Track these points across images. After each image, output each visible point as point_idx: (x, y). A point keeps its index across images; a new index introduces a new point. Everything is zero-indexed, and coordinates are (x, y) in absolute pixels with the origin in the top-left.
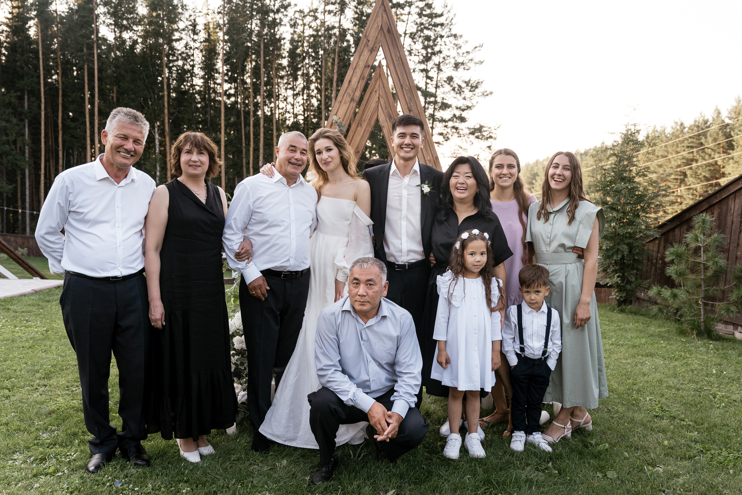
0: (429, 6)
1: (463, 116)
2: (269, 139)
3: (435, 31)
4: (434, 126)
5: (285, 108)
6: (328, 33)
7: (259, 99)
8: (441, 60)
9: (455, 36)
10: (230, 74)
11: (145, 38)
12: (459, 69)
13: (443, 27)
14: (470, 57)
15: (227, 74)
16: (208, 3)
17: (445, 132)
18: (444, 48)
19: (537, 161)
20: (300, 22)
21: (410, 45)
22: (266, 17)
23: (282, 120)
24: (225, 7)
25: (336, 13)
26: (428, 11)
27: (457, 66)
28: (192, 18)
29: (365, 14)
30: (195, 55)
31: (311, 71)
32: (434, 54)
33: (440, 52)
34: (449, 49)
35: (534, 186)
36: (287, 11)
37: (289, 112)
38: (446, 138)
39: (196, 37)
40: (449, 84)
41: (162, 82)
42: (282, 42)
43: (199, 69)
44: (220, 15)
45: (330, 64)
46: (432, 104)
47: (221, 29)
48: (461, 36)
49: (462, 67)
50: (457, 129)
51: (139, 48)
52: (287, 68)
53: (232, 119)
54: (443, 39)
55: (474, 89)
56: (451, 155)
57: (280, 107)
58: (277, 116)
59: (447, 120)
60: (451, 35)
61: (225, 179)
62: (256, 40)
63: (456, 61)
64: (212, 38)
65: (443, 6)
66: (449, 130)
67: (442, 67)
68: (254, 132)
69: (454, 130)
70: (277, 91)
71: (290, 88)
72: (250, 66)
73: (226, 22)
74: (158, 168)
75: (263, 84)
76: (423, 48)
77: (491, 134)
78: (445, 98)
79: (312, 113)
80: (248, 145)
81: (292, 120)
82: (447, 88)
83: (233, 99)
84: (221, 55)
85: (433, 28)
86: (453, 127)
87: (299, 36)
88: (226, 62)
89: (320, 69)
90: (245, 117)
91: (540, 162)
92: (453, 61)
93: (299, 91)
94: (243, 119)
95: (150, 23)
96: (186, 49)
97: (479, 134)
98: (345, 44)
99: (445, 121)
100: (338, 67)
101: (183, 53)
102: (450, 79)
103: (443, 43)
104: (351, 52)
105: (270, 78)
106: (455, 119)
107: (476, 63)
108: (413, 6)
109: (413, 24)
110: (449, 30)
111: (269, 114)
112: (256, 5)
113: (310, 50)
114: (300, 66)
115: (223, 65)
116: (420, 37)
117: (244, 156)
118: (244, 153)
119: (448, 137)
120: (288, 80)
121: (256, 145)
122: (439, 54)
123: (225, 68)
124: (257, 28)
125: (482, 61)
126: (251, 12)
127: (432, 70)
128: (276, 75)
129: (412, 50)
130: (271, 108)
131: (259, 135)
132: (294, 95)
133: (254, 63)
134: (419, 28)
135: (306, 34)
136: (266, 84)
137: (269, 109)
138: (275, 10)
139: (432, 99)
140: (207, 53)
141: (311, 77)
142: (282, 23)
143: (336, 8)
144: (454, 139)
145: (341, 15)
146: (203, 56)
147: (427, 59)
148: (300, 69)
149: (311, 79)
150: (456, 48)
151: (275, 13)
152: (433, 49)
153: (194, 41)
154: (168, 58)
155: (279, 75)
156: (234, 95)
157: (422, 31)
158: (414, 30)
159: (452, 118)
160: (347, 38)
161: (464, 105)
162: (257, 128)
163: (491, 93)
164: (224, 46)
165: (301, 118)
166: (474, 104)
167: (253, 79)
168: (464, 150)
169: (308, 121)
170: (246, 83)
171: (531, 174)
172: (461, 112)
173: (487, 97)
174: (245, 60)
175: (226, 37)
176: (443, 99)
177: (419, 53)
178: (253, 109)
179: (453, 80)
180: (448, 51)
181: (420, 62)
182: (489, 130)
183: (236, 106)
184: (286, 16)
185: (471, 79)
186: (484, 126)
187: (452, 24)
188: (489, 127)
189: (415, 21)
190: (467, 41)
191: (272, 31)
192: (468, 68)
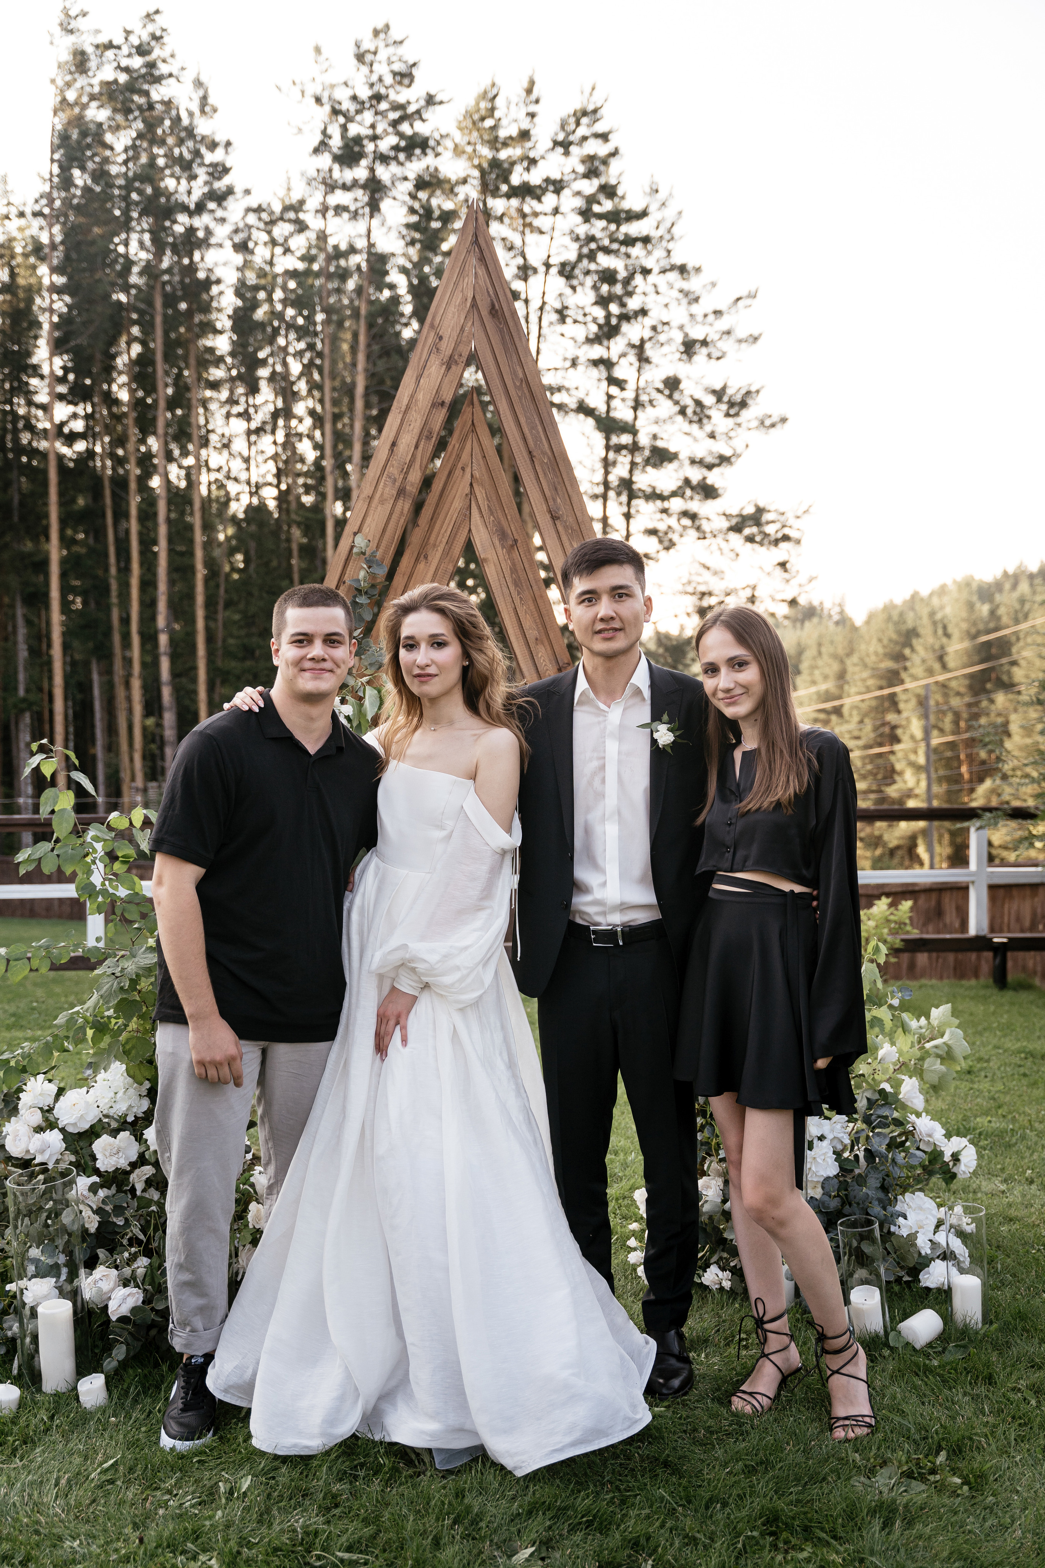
0: (609, 191)
1: (709, 481)
2: (182, 554)
3: (628, 256)
4: (632, 511)
5: (225, 469)
6: (338, 267)
7: (153, 443)
8: (647, 334)
9: (682, 269)
10: (71, 377)
12: (696, 358)
13: (649, 247)
14: (723, 324)
15: (62, 380)
17: (662, 527)
18: (652, 303)
19: (915, 596)
20: (261, 238)
21: (560, 295)
22: (167, 224)
23: (217, 500)
24: (52, 199)
25: (356, 213)
26: (607, 205)
27: (689, 347)
29: (437, 213)
31: (296, 368)
32: (625, 317)
33: (644, 312)
34: (666, 305)
35: (908, 664)
36: (225, 209)
37: (236, 479)
38: (666, 544)
40: (670, 397)
42: (215, 290)
44: (41, 221)
45: (345, 347)
46: (624, 452)
47: (42, 259)
48: (698, 270)
49: (704, 351)
50: (693, 517)
52: (229, 360)
53: (81, 502)
54: (651, 278)
55: (735, 410)
56: (681, 588)
57: (213, 465)
58: (204, 491)
59: (666, 494)
60: (673, 268)
61: (64, 663)
62: (140, 284)
63: (686, 335)
64: (21, 281)
65: (648, 190)
66: (673, 521)
67: (649, 350)
68: (140, 534)
69: (686, 522)
70: (202, 421)
71: (239, 415)
72: (125, 358)
73: (58, 239)
75: (162, 404)
76: (596, 303)
77: (786, 531)
78: (659, 435)
79: (301, 481)
80: (124, 570)
81: (245, 500)
82: (665, 407)
83: (81, 446)
84: (46, 326)
85: (623, 249)
86: (685, 514)
87: (262, 274)
88: (58, 346)
89: (318, 362)
90: (114, 495)
91: (922, 600)
92: (679, 338)
93: (264, 423)
94: (108, 501)
97: (754, 530)
98: (386, 294)
99: (662, 497)
100: (368, 357)
102: (672, 384)
103: (650, 289)
104: (402, 315)
105: (181, 387)
106: (688, 492)
107: (740, 341)
108: (566, 192)
109: (567, 240)
110: (665, 254)
111: (183, 484)
112: (140, 192)
113: (290, 312)
114: (261, 355)
115: (52, 354)
116: (587, 273)
117: (114, 600)
118: (114, 593)
119: (671, 540)
120: (232, 392)
121: (149, 570)
122: (640, 318)
123: (58, 362)
124: (143, 255)
125: (756, 334)
126: (126, 212)
127: (622, 360)
128: (199, 378)
129: (567, 308)
130: (188, 469)
131: (155, 542)
132: (249, 433)
133: (136, 349)
134: (585, 250)
135: (279, 269)
136: (172, 404)
137: (183, 473)
138: (192, 206)
139: (625, 439)
140: (8, 321)
141: (293, 383)
142: (213, 241)
143: (356, 200)
144: (688, 543)
145: (372, 217)
147: (608, 331)
148: (263, 363)
149: (295, 389)
150: (685, 301)
151: (191, 214)
152: (623, 305)
155: (207, 380)
156: (82, 436)
157: (592, 256)
158: (572, 256)
159: (680, 487)
160: (388, 279)
161: (711, 453)
162: (150, 524)
163: (784, 420)
164: (52, 301)
165: (270, 495)
166: (738, 451)
167: (135, 390)
168: (715, 573)
169: (288, 503)
170: (117, 402)
171: (899, 633)
172: (705, 472)
173: (772, 430)
174: (113, 340)
175: (60, 280)
176: (655, 437)
177: (585, 315)
178: (138, 472)
179: (681, 386)
180: (665, 310)
181: (589, 341)
182: (782, 518)
183: (91, 464)
184: (223, 220)
185: (729, 384)
186: (768, 508)
187: (672, 238)
188: (782, 510)
189: (572, 232)
190: (714, 285)
191: (186, 261)
192: (719, 354)
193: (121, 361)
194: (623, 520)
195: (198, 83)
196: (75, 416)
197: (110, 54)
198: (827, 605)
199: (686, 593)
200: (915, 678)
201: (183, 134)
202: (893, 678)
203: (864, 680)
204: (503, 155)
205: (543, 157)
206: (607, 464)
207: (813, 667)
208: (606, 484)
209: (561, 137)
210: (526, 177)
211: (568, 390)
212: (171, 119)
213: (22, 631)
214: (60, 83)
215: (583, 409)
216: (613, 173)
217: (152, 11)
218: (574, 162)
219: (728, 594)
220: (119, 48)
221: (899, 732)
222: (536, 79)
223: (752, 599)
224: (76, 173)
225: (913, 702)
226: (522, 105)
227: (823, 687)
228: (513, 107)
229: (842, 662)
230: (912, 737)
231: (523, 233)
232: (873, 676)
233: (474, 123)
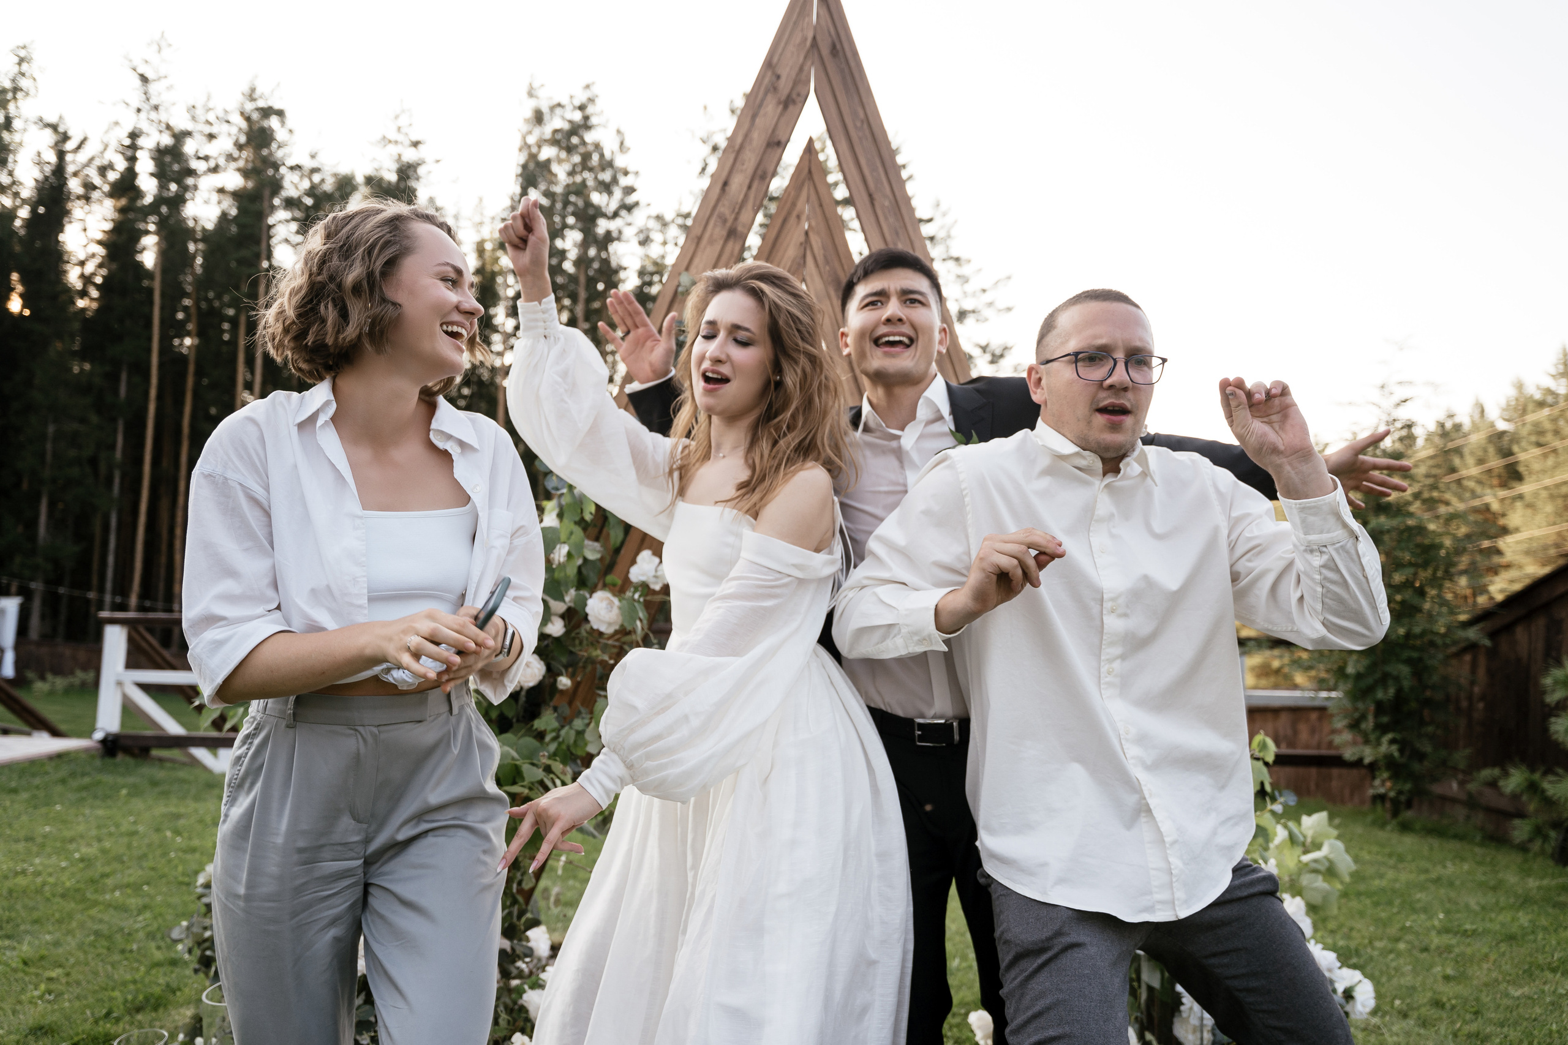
22: (593, 226)
36: (633, 216)
42: (623, 275)
62: (572, 271)
64: (489, 267)
112: (574, 204)
135: (668, 259)
138: (610, 214)
142: (623, 238)
151: (609, 218)
195: (619, 132)
197: (558, 111)
201: (606, 166)
212: (598, 155)
214: (523, 130)
220: (565, 106)
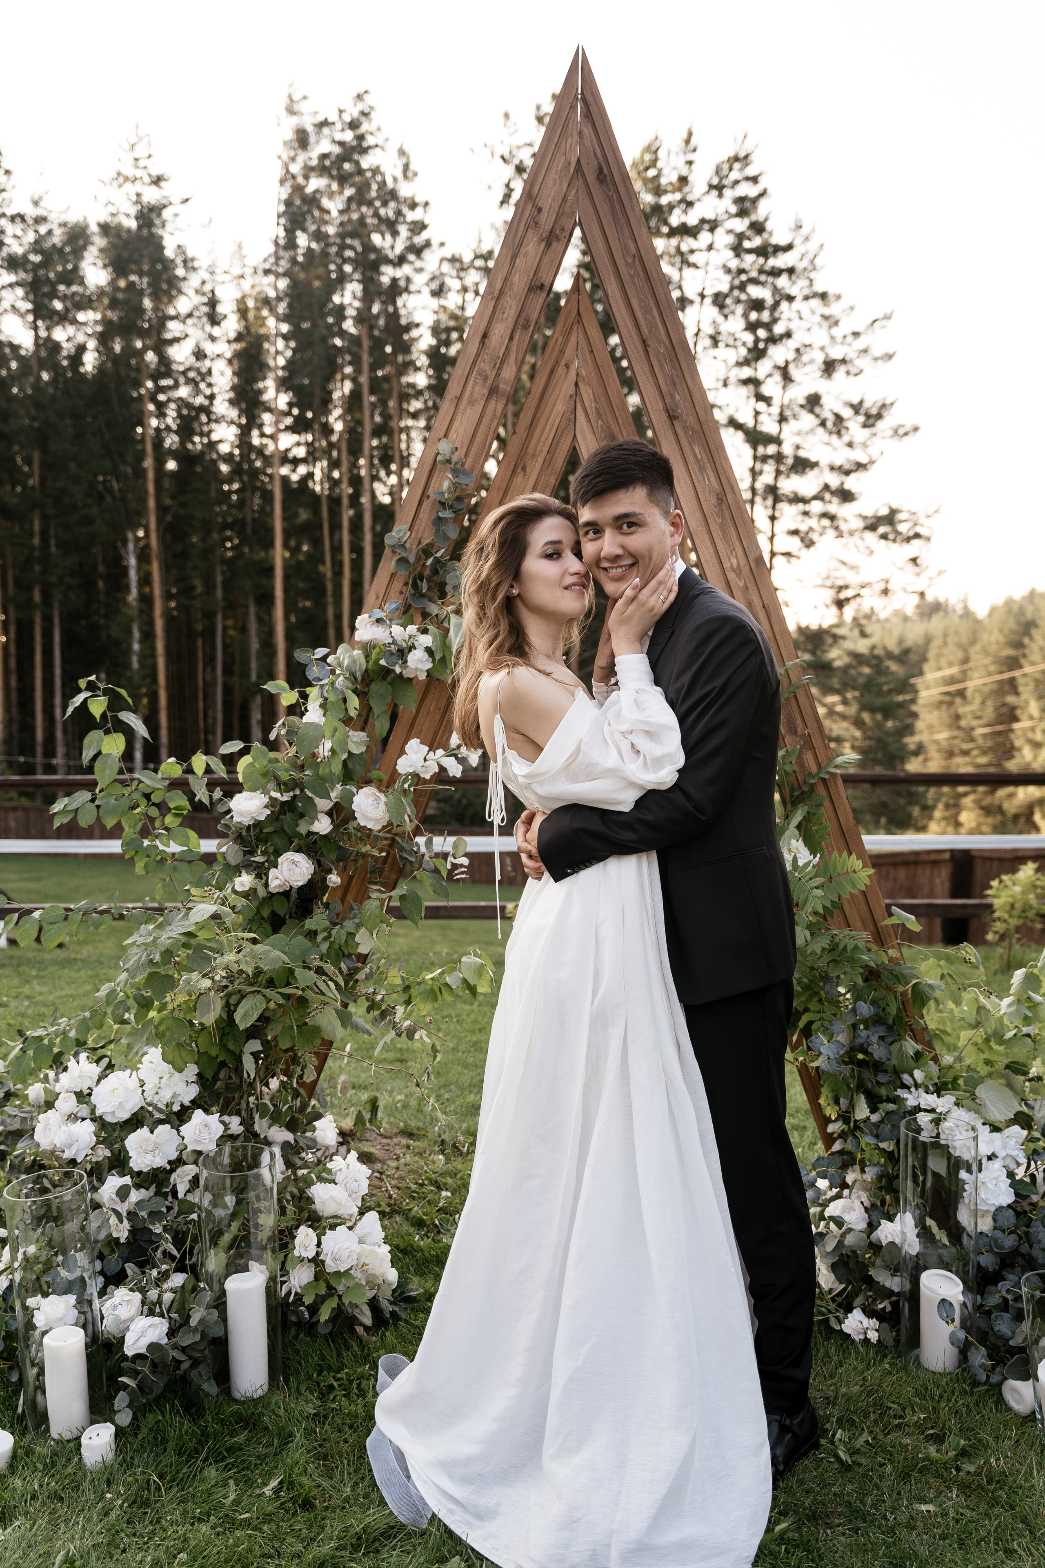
0: (758, 228)
1: (847, 487)
3: (775, 286)
4: (777, 514)
7: (363, 466)
8: (791, 356)
9: (823, 296)
10: (295, 411)
11: (104, 339)
12: (835, 376)
13: (793, 277)
14: (860, 344)
16: (244, 252)
17: (803, 528)
18: (796, 327)
19: (1032, 593)
20: (454, 284)
21: (714, 322)
22: (376, 275)
24: (278, 258)
26: (757, 242)
27: (829, 367)
28: (207, 288)
30: (214, 372)
32: (773, 340)
33: (788, 335)
34: (809, 329)
35: (1027, 651)
36: (423, 260)
38: (808, 543)
39: (216, 331)
40: (811, 411)
41: (143, 440)
42: (414, 333)
43: (227, 404)
44: (271, 278)
45: (524, 377)
46: (771, 462)
47: (271, 310)
48: (839, 297)
49: (843, 369)
50: (832, 518)
51: (90, 361)
52: (426, 393)
53: (301, 516)
54: (795, 305)
55: (871, 421)
56: (820, 582)
57: (412, 483)
59: (807, 498)
60: (815, 295)
62: (353, 330)
63: (827, 355)
64: (254, 331)
65: (793, 226)
66: (813, 522)
67: (793, 371)
68: (351, 543)
69: (826, 522)
72: (340, 393)
73: (284, 292)
74: (136, 634)
75: (369, 431)
76: (746, 329)
77: (918, 529)
78: (802, 446)
80: (338, 573)
82: (807, 420)
83: (302, 470)
84: (274, 369)
85: (770, 279)
86: (825, 515)
87: (453, 316)
88: (284, 384)
90: (330, 512)
91: (1039, 595)
92: (820, 358)
94: (325, 515)
95: (114, 304)
96: (198, 359)
97: (888, 528)
99: (804, 501)
101: (189, 369)
102: (813, 402)
103: (794, 316)
105: (386, 417)
106: (827, 496)
107: (876, 359)
108: (720, 231)
109: (720, 273)
110: (807, 283)
111: (387, 500)
112: (352, 248)
115: (278, 391)
116: (738, 301)
117: (330, 599)
118: (329, 594)
119: (811, 539)
120: (428, 420)
122: (784, 341)
123: (284, 398)
124: (356, 303)
125: (891, 352)
126: (341, 267)
127: (769, 380)
128: (402, 409)
129: (719, 333)
133: (348, 386)
134: (737, 282)
136: (378, 432)
137: (386, 490)
138: (396, 259)
139: (772, 449)
140: (243, 365)
142: (412, 288)
144: (827, 542)
146: (234, 373)
147: (757, 354)
150: (825, 324)
151: (395, 266)
152: (770, 330)
153: (213, 339)
154: (155, 381)
155: (407, 411)
156: (304, 461)
157: (742, 287)
158: (725, 288)
159: (820, 492)
161: (848, 460)
163: (916, 429)
166: (874, 459)
167: (348, 421)
168: (852, 568)
170: (331, 431)
171: (1018, 623)
172: (843, 478)
173: (906, 438)
174: (329, 379)
175: (285, 328)
177: (736, 340)
178: (350, 491)
179: (823, 401)
180: (807, 333)
181: (739, 364)
182: (915, 518)
183: (311, 484)
184: (420, 270)
185: (866, 398)
186: (900, 508)
187: (815, 269)
188: (914, 510)
189: (724, 266)
190: (852, 308)
191: (391, 309)
192: (855, 371)
193: (336, 395)
194: (768, 522)
195: (402, 152)
196: (298, 444)
197: (326, 130)
198: (952, 601)
199: (823, 586)
200: (1033, 664)
201: (387, 197)
202: (1013, 663)
203: (985, 666)
204: (664, 200)
205: (699, 200)
206: (755, 474)
207: (939, 656)
208: (753, 490)
209: (715, 181)
210: (683, 219)
211: (720, 407)
212: (378, 183)
213: (253, 627)
214: (285, 157)
215: (734, 423)
216: (762, 210)
217: (362, 91)
218: (726, 204)
219: (863, 587)
220: (333, 124)
221: (1018, 712)
222: (694, 131)
223: (886, 592)
224: (299, 233)
225: (1031, 686)
226: (681, 155)
227: (948, 672)
228: (673, 156)
229: (965, 650)
230: (1031, 718)
231: (681, 269)
232: (994, 662)
233: (639, 173)
